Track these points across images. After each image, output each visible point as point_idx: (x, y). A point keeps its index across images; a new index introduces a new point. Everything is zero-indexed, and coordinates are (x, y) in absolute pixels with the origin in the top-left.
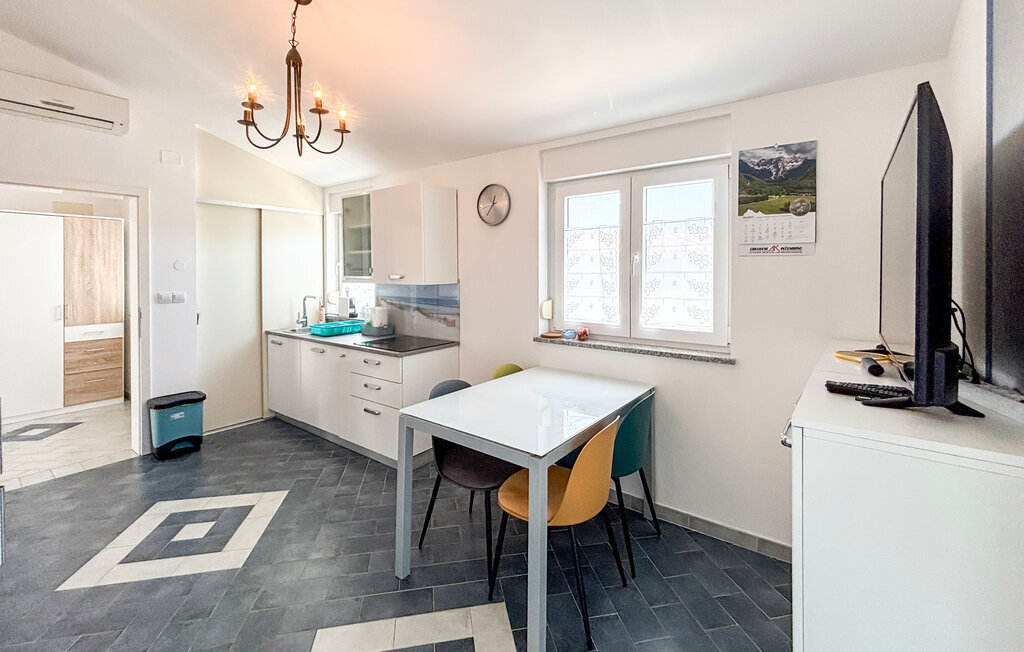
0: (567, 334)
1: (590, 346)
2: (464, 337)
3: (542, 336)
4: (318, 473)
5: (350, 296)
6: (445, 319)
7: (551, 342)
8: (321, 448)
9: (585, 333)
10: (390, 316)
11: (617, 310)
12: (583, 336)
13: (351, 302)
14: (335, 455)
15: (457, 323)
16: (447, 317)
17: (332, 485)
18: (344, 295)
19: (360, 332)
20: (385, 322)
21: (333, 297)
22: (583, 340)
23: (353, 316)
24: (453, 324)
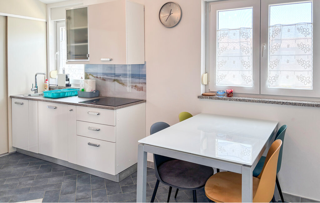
0: (219, 93)
1: (236, 100)
2: (149, 97)
3: (203, 95)
4: (59, 186)
5: (66, 73)
6: (136, 86)
7: (210, 98)
8: (55, 170)
9: (231, 92)
10: (97, 85)
11: (251, 79)
12: (230, 94)
13: (67, 77)
14: (66, 174)
15: (144, 88)
16: (137, 85)
17: (71, 193)
18: (61, 72)
19: (76, 95)
20: (94, 89)
21: (54, 74)
22: (230, 97)
23: (68, 85)
24: (141, 89)
